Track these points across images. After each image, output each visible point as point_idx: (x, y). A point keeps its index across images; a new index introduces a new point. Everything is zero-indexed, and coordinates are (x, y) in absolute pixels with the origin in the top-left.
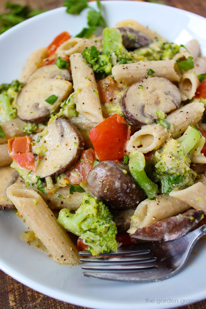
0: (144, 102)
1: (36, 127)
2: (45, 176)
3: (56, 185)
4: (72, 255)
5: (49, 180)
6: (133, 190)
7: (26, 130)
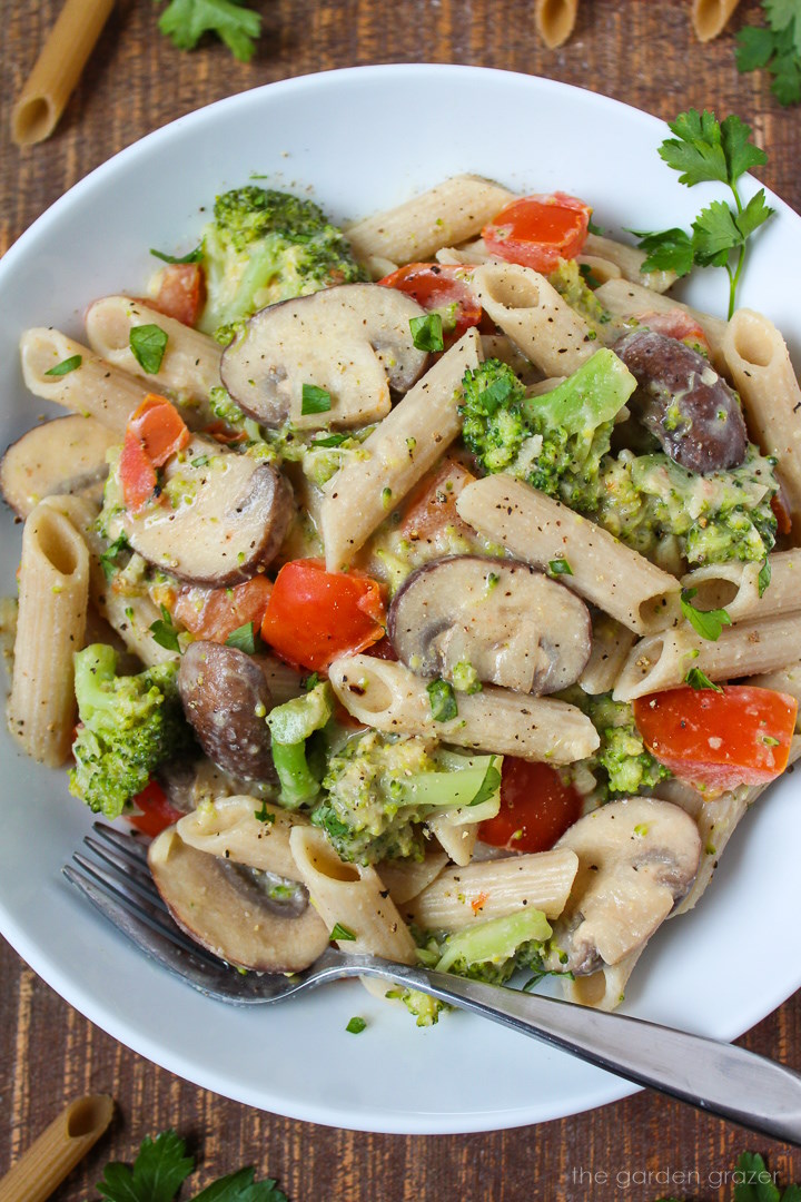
0: (458, 617)
1: (236, 417)
2: (139, 550)
3: (145, 583)
4: (42, 740)
5: (135, 566)
6: (246, 754)
7: (213, 403)
